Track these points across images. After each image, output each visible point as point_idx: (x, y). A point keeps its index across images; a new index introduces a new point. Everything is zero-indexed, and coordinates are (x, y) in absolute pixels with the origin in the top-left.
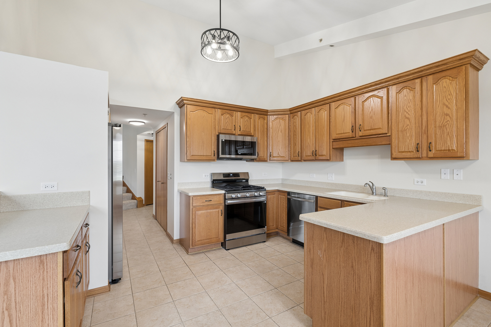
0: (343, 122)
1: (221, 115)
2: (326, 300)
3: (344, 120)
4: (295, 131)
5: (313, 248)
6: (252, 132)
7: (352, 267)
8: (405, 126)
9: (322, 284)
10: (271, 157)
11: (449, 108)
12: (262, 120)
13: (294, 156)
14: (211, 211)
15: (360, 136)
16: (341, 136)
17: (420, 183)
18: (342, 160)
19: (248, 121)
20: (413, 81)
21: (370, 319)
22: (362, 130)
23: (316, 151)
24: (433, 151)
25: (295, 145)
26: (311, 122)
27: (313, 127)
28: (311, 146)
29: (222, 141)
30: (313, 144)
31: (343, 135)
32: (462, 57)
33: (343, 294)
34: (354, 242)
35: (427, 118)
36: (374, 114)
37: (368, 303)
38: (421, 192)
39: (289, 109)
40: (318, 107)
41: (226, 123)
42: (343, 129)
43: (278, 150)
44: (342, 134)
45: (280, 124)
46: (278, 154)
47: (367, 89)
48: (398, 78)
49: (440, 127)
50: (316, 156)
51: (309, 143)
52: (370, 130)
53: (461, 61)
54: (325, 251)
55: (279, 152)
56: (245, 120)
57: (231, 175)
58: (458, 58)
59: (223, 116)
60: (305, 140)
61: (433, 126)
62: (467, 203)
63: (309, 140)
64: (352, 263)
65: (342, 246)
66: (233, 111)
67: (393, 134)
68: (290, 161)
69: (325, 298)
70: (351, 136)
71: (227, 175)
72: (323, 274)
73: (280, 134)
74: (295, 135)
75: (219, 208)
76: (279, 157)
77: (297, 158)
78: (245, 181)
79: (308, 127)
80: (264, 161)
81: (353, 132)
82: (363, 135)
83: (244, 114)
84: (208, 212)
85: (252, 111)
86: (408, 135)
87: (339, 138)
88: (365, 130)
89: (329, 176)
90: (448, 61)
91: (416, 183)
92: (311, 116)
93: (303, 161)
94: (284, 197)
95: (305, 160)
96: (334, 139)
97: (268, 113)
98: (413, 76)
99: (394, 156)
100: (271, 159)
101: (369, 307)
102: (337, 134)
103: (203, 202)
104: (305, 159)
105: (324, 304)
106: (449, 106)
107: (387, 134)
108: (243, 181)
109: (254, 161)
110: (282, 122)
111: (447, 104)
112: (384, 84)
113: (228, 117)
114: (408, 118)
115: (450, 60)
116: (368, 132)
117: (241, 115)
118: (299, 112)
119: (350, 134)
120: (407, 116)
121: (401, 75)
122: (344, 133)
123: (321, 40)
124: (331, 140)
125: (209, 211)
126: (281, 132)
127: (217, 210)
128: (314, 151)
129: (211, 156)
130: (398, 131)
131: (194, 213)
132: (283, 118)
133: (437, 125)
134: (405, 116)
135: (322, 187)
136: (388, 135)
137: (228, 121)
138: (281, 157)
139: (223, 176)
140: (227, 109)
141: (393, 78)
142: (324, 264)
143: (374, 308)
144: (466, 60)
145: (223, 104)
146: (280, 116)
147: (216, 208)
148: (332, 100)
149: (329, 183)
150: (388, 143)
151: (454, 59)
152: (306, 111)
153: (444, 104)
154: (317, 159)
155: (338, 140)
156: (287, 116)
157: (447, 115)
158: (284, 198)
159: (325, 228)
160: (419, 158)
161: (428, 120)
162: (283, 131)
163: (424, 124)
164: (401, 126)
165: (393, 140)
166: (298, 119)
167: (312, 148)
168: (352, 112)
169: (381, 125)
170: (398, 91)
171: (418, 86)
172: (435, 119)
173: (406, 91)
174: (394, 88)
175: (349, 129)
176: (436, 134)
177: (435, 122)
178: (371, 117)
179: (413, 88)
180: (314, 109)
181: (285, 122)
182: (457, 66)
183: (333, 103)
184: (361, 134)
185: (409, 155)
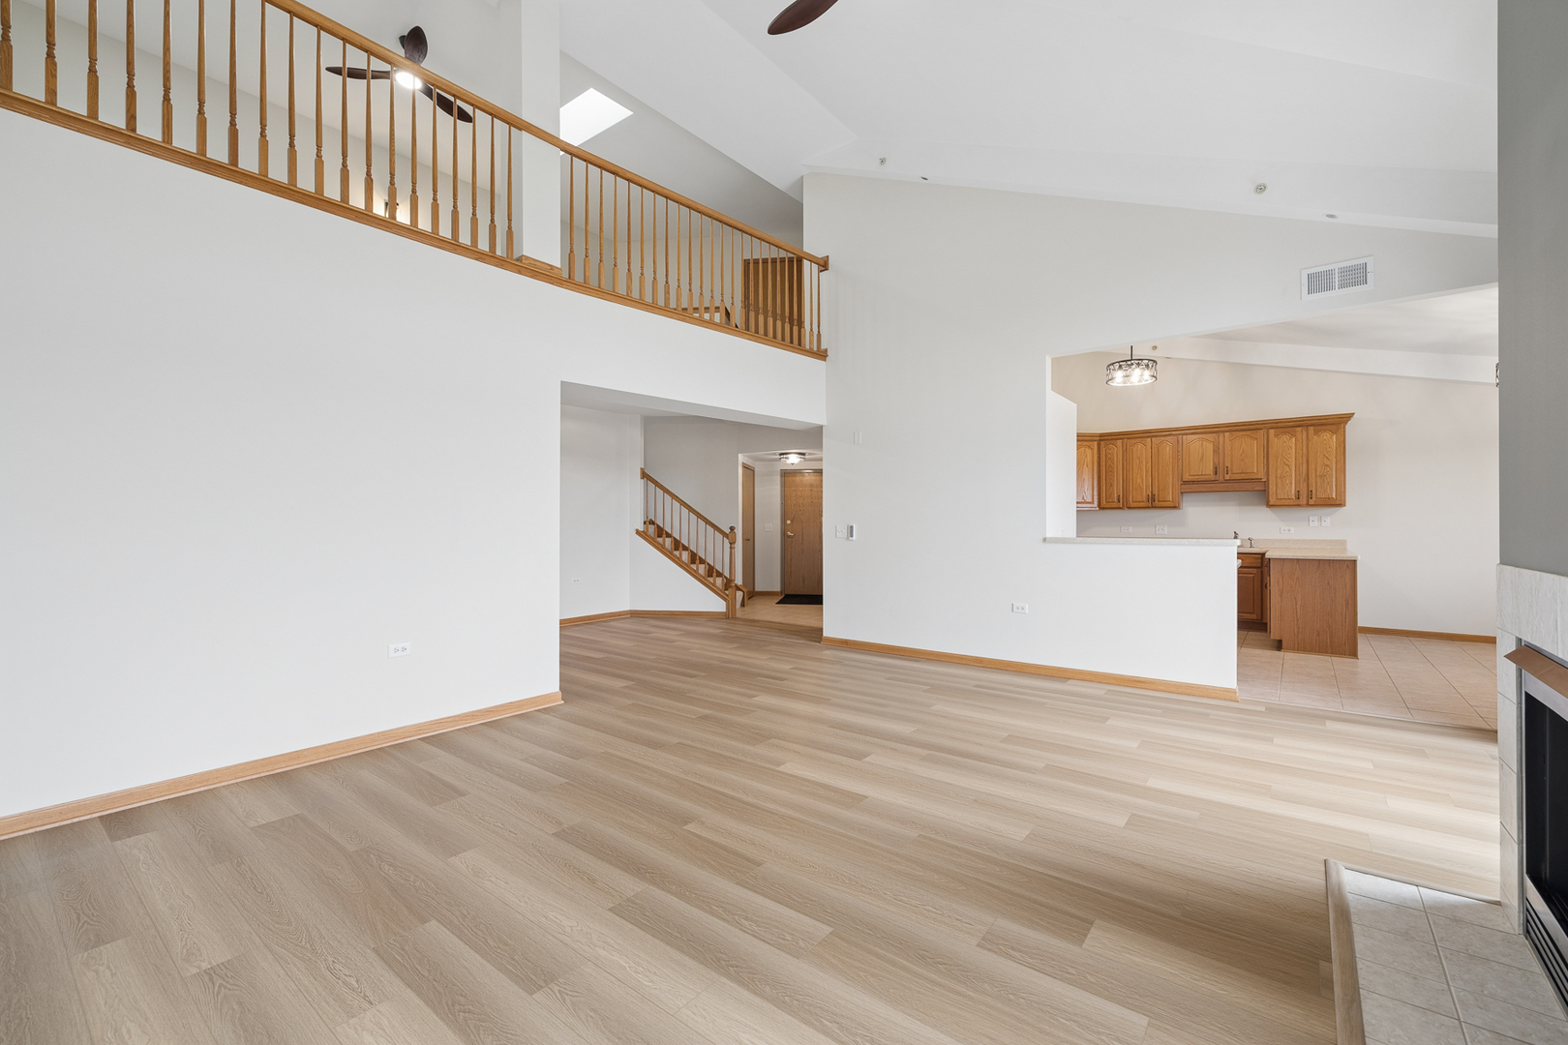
0: (1201, 461)
2: (1300, 617)
3: (1202, 459)
4: (1111, 466)
5: (1282, 579)
7: (1328, 583)
8: (1284, 473)
9: (1295, 606)
11: (1329, 460)
13: (1107, 502)
15: (1227, 480)
16: (1198, 478)
20: (1293, 428)
21: (1346, 615)
22: (1230, 473)
23: (1153, 495)
24: (1314, 499)
25: (1112, 486)
26: (1144, 456)
27: (1147, 463)
28: (1145, 488)
30: (1149, 486)
31: (1200, 477)
32: (1342, 416)
35: (1308, 467)
36: (1247, 457)
39: (1100, 433)
40: (1158, 438)
42: (1201, 470)
44: (1199, 475)
45: (1085, 455)
47: (1237, 428)
48: (1277, 423)
49: (1321, 476)
50: (1154, 502)
51: (1141, 483)
52: (1242, 473)
53: (1340, 419)
54: (1298, 579)
58: (1339, 416)
60: (1133, 480)
61: (1314, 475)
63: (1139, 480)
64: (1328, 581)
65: (1317, 571)
67: (1270, 480)
68: (1098, 509)
70: (1213, 479)
74: (1112, 471)
77: (1114, 505)
79: (1138, 462)
81: (1216, 474)
82: (1232, 478)
86: (1288, 482)
87: (1194, 480)
88: (1234, 474)
89: (1157, 529)
90: (1329, 417)
91: (1282, 532)
92: (1141, 450)
93: (1126, 508)
95: (1129, 508)
96: (1184, 481)
98: (1293, 424)
99: (1270, 504)
101: (1345, 607)
102: (1191, 475)
104: (1131, 507)
105: (1297, 622)
107: (1262, 479)
110: (1089, 452)
111: (1328, 455)
112: (1260, 426)
114: (1288, 466)
115: (1331, 416)
116: (1238, 475)
118: (1118, 440)
119: (1212, 477)
120: (1288, 463)
122: (1202, 475)
123: (1155, 348)
124: (1179, 482)
128: (1150, 495)
130: (1276, 477)
132: (1090, 445)
133: (1318, 475)
134: (1285, 462)
136: (1263, 481)
141: (1272, 422)
142: (1296, 590)
144: (1345, 420)
146: (1085, 443)
148: (1183, 432)
150: (1262, 490)
151: (1335, 416)
153: (1324, 455)
154: (1155, 506)
155: (1192, 483)
156: (1096, 443)
157: (1327, 466)
159: (1298, 560)
160: (1299, 505)
161: (1308, 469)
162: (1090, 466)
163: (1305, 472)
164: (1279, 472)
165: (1271, 486)
166: (1116, 450)
167: (1145, 492)
168: (1214, 451)
169: (1256, 469)
170: (1276, 435)
171: (1299, 434)
172: (1316, 468)
173: (1285, 437)
174: (1272, 432)
175: (1209, 470)
176: (1316, 483)
177: (1316, 471)
178: (1242, 460)
179: (1293, 435)
180: (1149, 439)
181: (1093, 452)
182: (1336, 423)
183: (1185, 437)
184: (1227, 477)
185: (1288, 502)
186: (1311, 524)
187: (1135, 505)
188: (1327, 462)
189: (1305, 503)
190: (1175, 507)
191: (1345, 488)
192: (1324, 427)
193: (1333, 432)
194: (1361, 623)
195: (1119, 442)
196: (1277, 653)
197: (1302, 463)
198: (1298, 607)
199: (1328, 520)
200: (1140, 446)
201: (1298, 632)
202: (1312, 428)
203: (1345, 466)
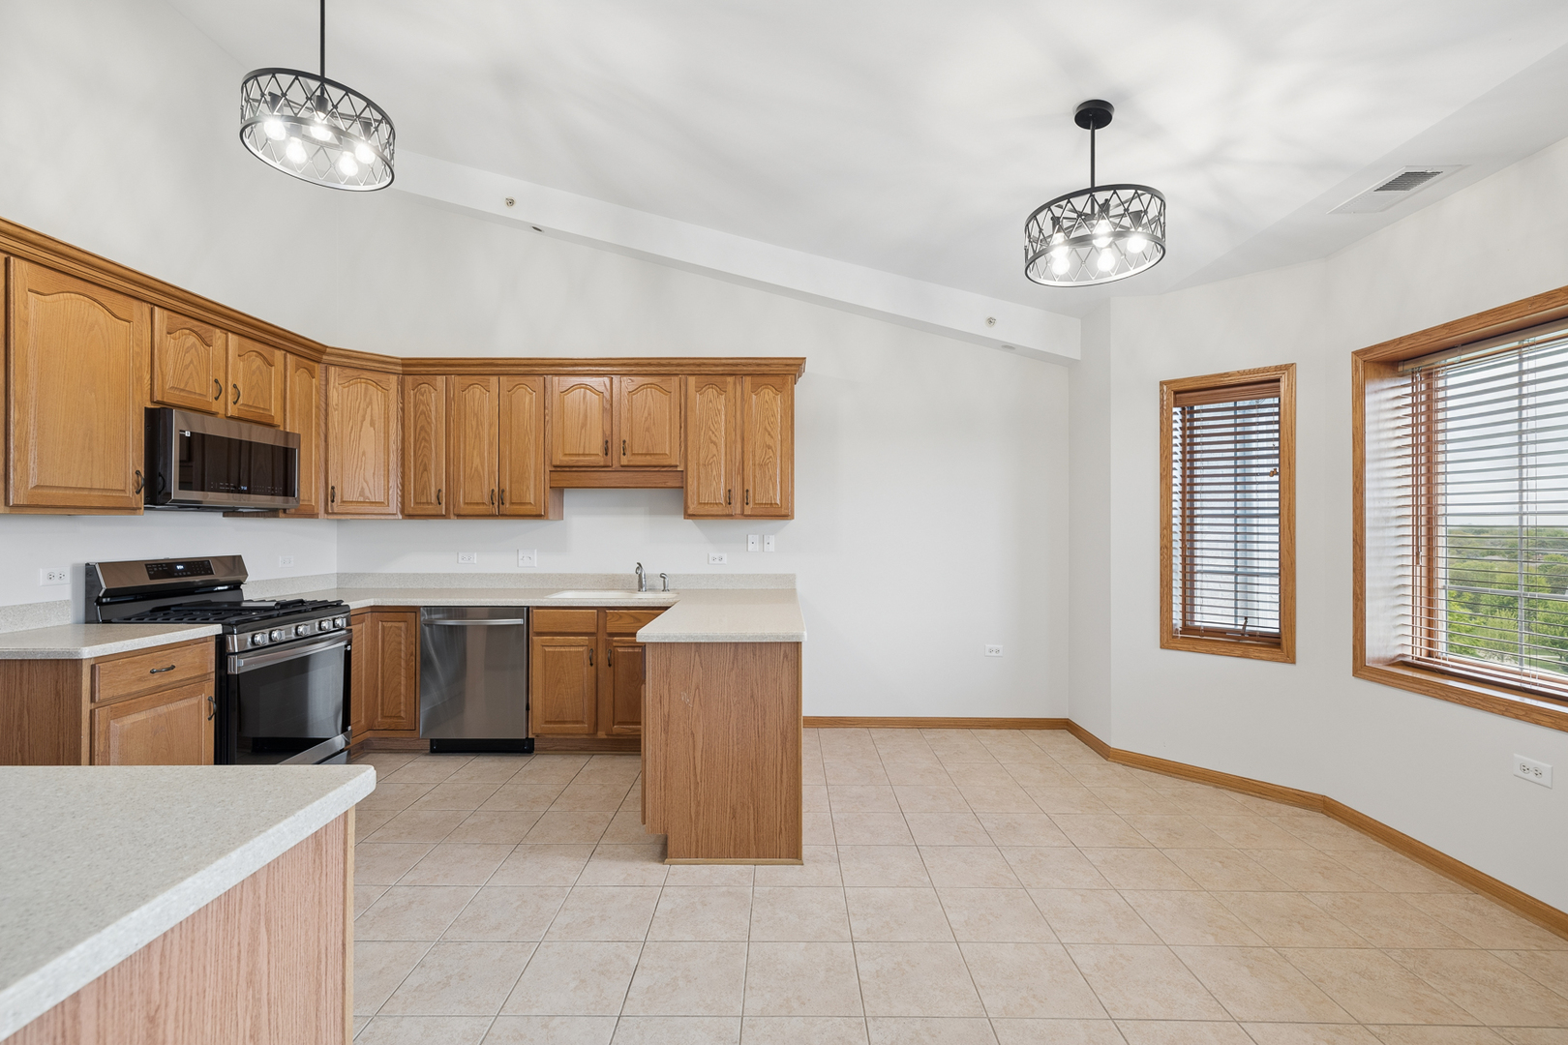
0: (582, 428)
1: (165, 332)
2: (701, 778)
3: (584, 425)
4: (422, 428)
5: (669, 691)
6: (275, 411)
7: (752, 696)
8: (709, 457)
9: (691, 753)
10: (333, 501)
11: (772, 437)
12: (303, 374)
13: (416, 503)
14: (172, 707)
15: (622, 466)
16: (577, 461)
17: (717, 561)
18: (561, 517)
19: (261, 373)
20: (723, 378)
21: (782, 765)
22: (628, 453)
23: (502, 492)
24: (751, 505)
25: (425, 470)
26: (486, 412)
27: (490, 425)
28: (486, 476)
29: (182, 437)
30: (494, 472)
31: (581, 458)
32: (789, 362)
33: (736, 749)
34: (754, 655)
35: (743, 448)
36: (654, 424)
37: (779, 742)
38: (720, 576)
39: (402, 359)
40: (511, 378)
41: (187, 367)
42: (582, 444)
43: (361, 479)
44: (579, 455)
45: (368, 400)
46: (362, 493)
47: (640, 369)
48: (699, 365)
49: (761, 466)
50: (503, 504)
51: (480, 467)
52: (646, 454)
53: (787, 368)
54: (698, 688)
55: (362, 488)
56: (254, 367)
57: (179, 567)
58: (785, 362)
59: (175, 339)
60: (464, 458)
61: (751, 462)
62: (780, 587)
63: (477, 461)
64: (752, 690)
65: (733, 669)
66: (211, 328)
67: (689, 469)
68: (400, 517)
69: (698, 777)
70: (602, 464)
71: (161, 568)
72: (692, 734)
73: (368, 432)
74: (424, 439)
75: (201, 691)
76: (364, 502)
77: (431, 509)
78: (226, 588)
79: (474, 423)
80: (311, 515)
81: (606, 454)
82: (631, 463)
83: (249, 344)
84: (160, 716)
85: (274, 339)
86: (715, 473)
87: (571, 464)
88: (633, 454)
89: (520, 557)
90: (772, 361)
91: (711, 561)
92: (482, 399)
93: (452, 516)
94: (402, 625)
95: (459, 516)
96: (555, 467)
97: (324, 357)
98: (722, 368)
99: (690, 512)
100: (332, 509)
101: (780, 748)
102: (566, 455)
103: (141, 679)
104: (462, 513)
105: (696, 788)
106: (772, 433)
107: (676, 466)
108: (219, 588)
109: (278, 517)
110: (376, 395)
111: (769, 429)
112: (674, 368)
113: (194, 345)
114: (715, 443)
115: (776, 361)
116: (640, 458)
117: (240, 346)
118: (439, 377)
119: (600, 460)
120: (714, 438)
121: (705, 361)
122: (584, 455)
123: (511, 202)
124: (547, 467)
125: (163, 709)
126: (372, 424)
127: (194, 701)
128: (496, 490)
129: (124, 491)
130: (698, 464)
131: (98, 728)
132: (380, 381)
133: (757, 462)
134: (710, 439)
135: (502, 587)
136: (679, 469)
137: (191, 362)
138: (373, 503)
139: (150, 575)
140: (188, 313)
141: (691, 361)
142: (695, 714)
143: (788, 745)
144: (793, 368)
145: (178, 293)
146: (367, 375)
147: (192, 694)
148: (553, 368)
149: (521, 576)
150: (678, 485)
151: (780, 361)
152: (468, 380)
153: (766, 429)
154: (505, 513)
155: (568, 469)
156: (394, 378)
157: (769, 447)
158: (400, 628)
159: (698, 645)
160: (730, 516)
161: (743, 452)
162: (380, 424)
163: (738, 457)
164: (702, 455)
165: (690, 480)
166: (435, 395)
167: (489, 484)
168: (604, 409)
169: (667, 449)
170: (699, 389)
171: (730, 388)
172: (754, 451)
173: (711, 393)
174: (692, 380)
175: (596, 447)
176: (755, 476)
177: (754, 456)
178: (648, 430)
179: (722, 390)
180: (495, 378)
181: (386, 398)
182: (781, 373)
183: (556, 379)
184: (625, 461)
185: (715, 510)
186: (751, 547)
187: (469, 510)
188: (769, 442)
189: (738, 511)
190: (539, 516)
191: (793, 487)
192: (765, 380)
193: (778, 390)
194: (808, 710)
195: (441, 381)
196: (656, 871)
197: (735, 442)
198: (698, 754)
199: (772, 539)
200: (477, 391)
201: (697, 813)
202: (749, 378)
203: (793, 449)
